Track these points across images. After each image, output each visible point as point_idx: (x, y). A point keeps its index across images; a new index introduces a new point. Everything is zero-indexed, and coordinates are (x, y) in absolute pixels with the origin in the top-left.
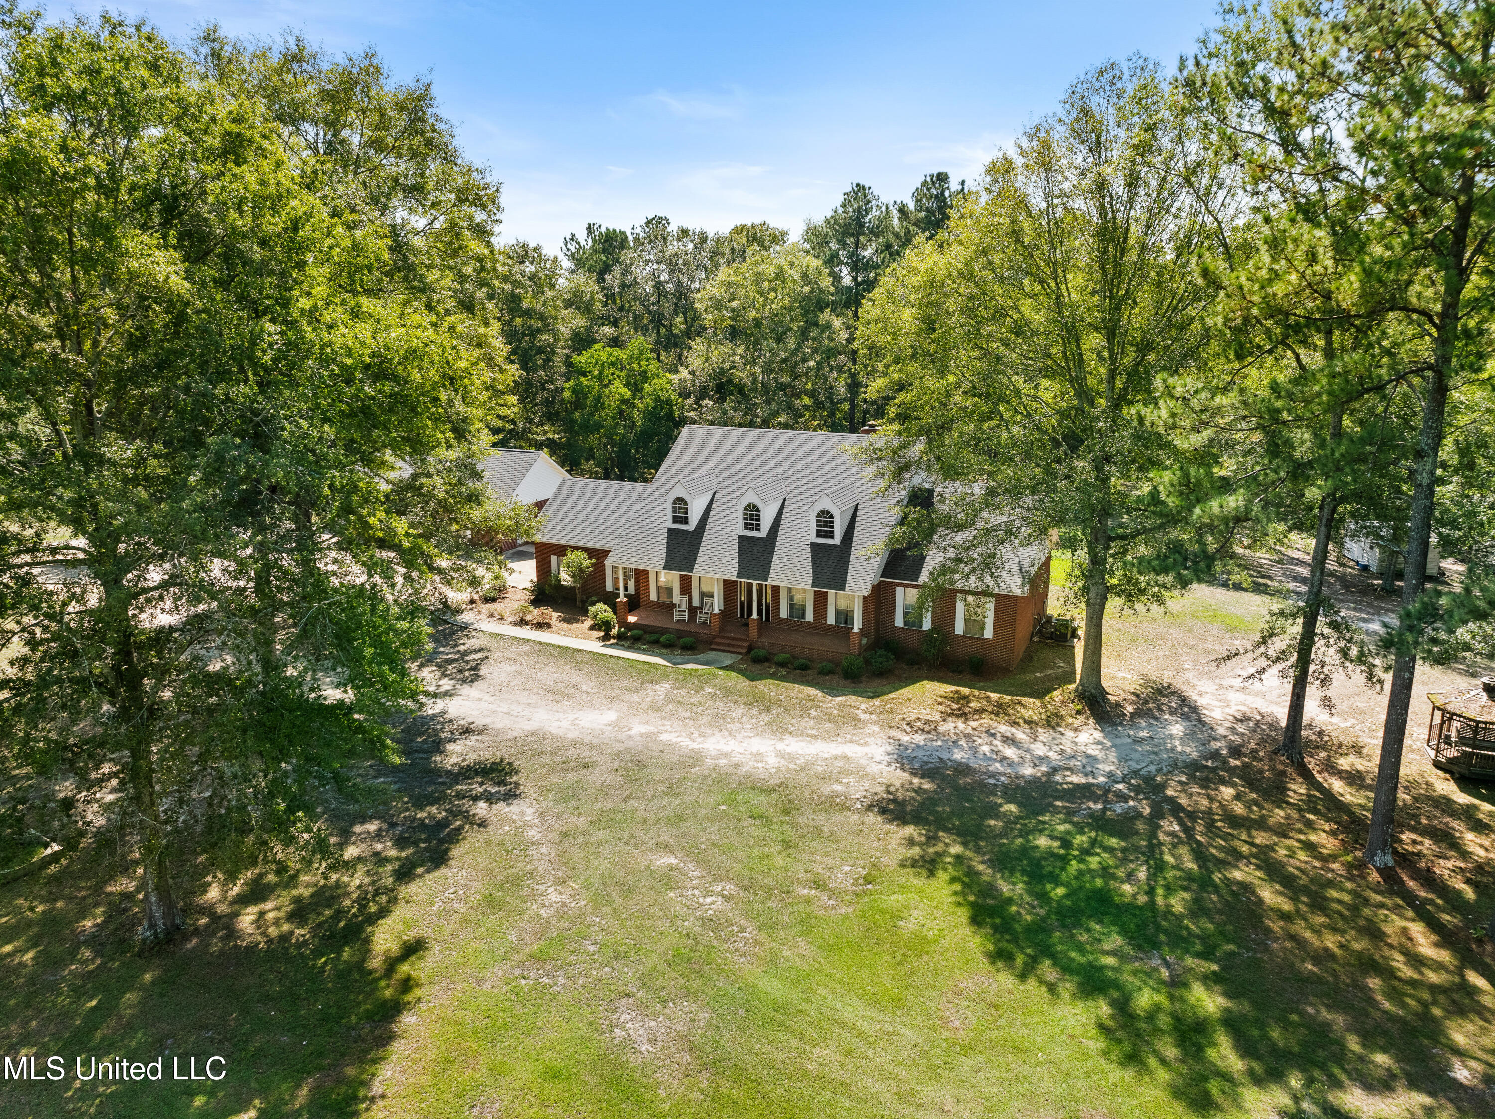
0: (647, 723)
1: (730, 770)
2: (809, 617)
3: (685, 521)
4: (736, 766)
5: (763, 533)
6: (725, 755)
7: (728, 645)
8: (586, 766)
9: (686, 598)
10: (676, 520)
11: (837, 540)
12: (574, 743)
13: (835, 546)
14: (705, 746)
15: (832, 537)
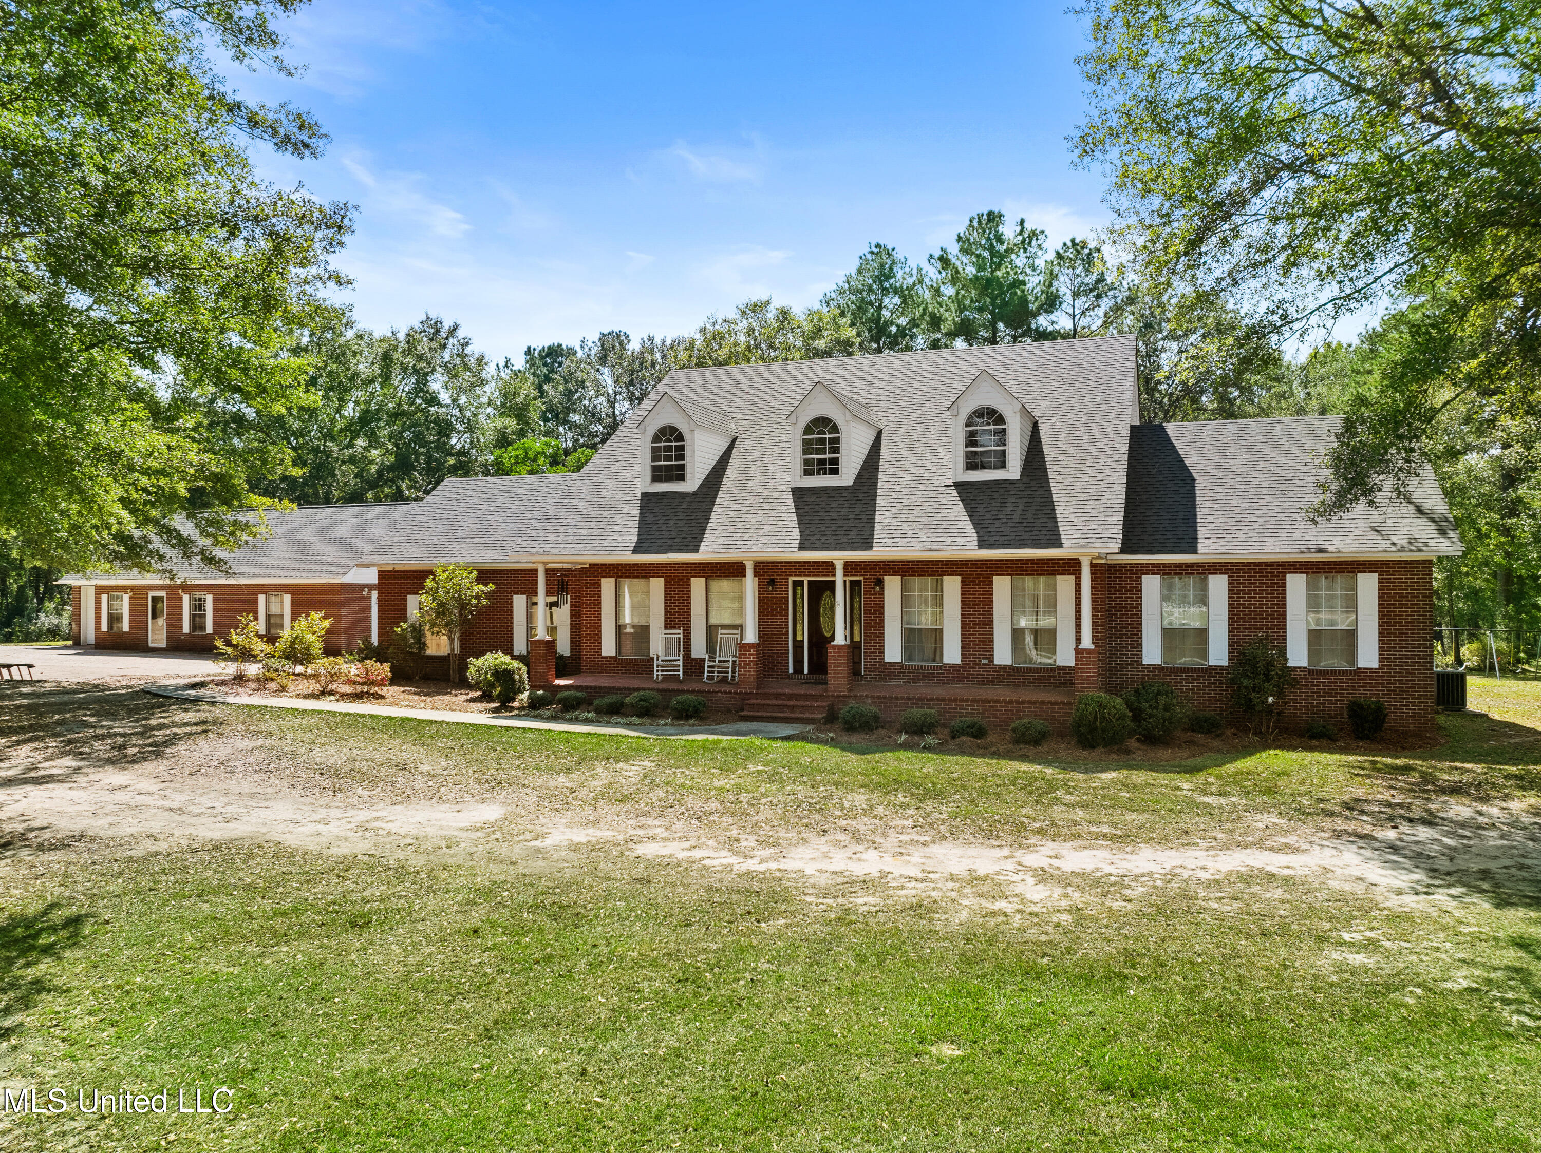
0: (595, 823)
1: (904, 922)
2: (952, 654)
3: (679, 474)
4: (919, 909)
5: (847, 476)
6: (866, 884)
7: (781, 708)
8: (359, 923)
9: (679, 633)
10: (658, 475)
11: (1013, 471)
12: (345, 866)
13: (1011, 482)
14: (790, 864)
15: (1003, 465)
